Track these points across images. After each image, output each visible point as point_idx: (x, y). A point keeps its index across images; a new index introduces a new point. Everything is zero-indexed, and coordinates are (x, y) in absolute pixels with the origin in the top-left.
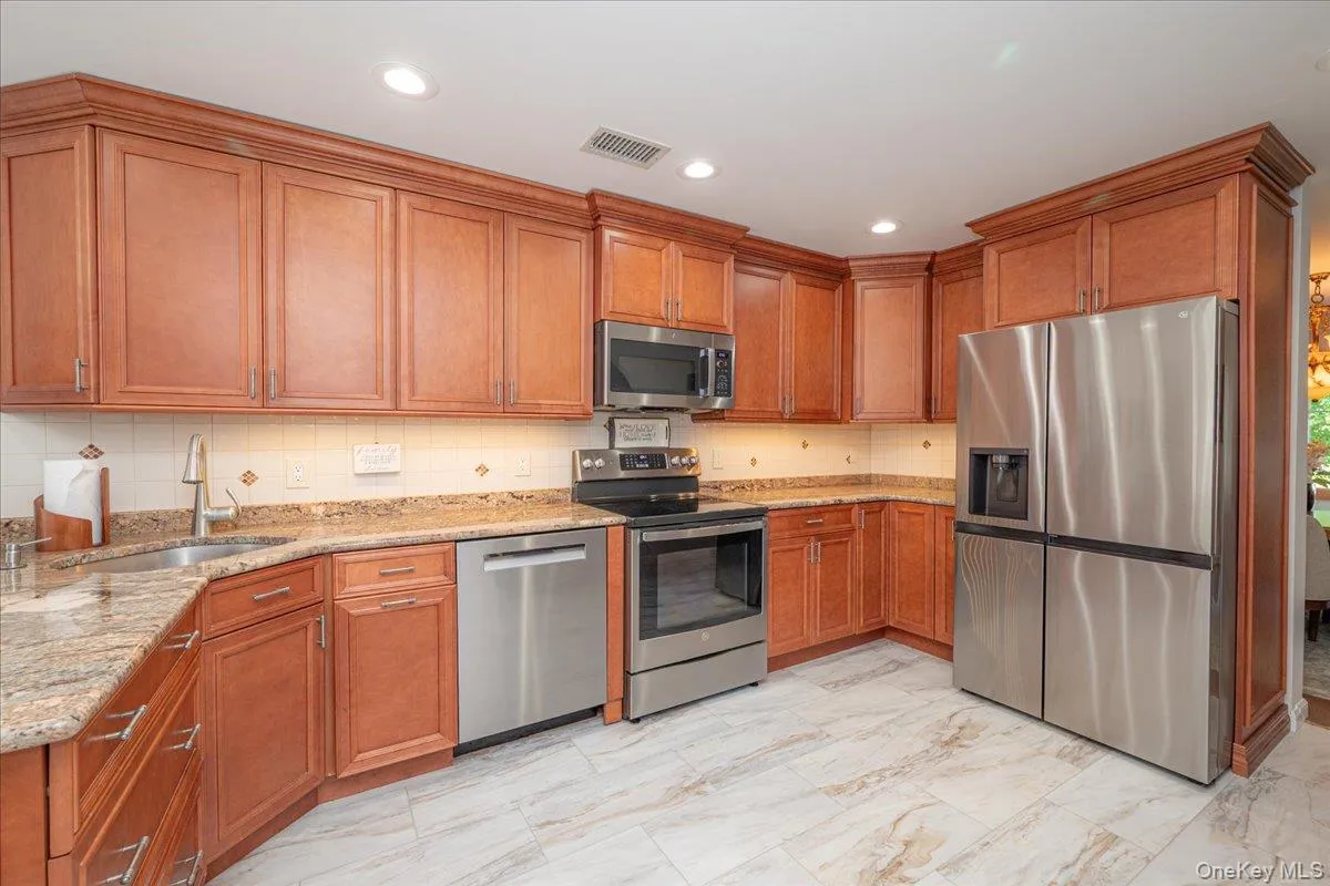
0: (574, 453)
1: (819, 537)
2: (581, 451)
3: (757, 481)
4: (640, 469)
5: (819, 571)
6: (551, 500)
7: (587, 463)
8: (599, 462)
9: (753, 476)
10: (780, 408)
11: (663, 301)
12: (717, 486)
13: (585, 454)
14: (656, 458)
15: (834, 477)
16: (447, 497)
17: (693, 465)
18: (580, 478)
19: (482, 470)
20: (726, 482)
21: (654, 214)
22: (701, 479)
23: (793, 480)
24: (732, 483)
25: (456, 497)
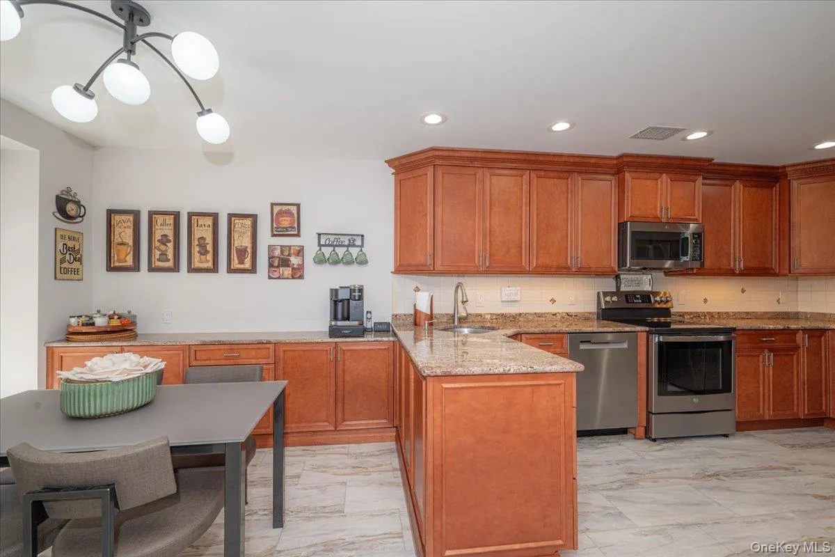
0: (598, 293)
1: (771, 350)
2: (603, 292)
3: (708, 313)
4: (636, 303)
5: (771, 372)
6: (586, 318)
7: (608, 299)
8: (615, 299)
9: (706, 310)
10: (732, 266)
11: (658, 208)
12: (682, 315)
13: (606, 294)
14: (646, 297)
15: (767, 313)
16: (538, 314)
17: (667, 301)
18: (604, 307)
19: (553, 301)
20: (687, 313)
21: (654, 160)
22: (672, 310)
23: (735, 314)
24: (691, 313)
25: (542, 314)
